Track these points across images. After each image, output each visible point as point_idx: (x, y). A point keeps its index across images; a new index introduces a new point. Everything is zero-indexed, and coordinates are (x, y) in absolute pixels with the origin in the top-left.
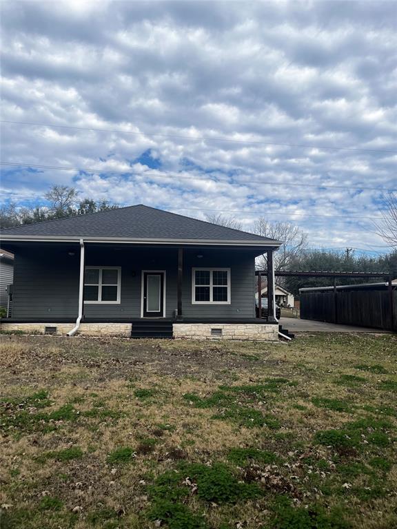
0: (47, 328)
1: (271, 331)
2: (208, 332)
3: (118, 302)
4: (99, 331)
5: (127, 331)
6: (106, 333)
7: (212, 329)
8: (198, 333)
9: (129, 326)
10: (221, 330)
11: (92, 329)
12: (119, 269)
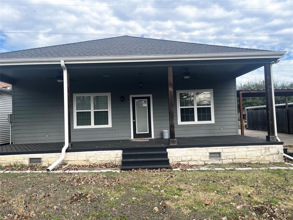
0: (31, 159)
1: (276, 152)
2: (206, 156)
3: (110, 125)
4: (88, 161)
5: (118, 159)
6: (94, 162)
7: (210, 153)
8: (195, 158)
9: (120, 153)
10: (219, 153)
11: (80, 159)
12: (109, 95)
